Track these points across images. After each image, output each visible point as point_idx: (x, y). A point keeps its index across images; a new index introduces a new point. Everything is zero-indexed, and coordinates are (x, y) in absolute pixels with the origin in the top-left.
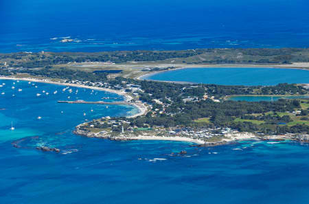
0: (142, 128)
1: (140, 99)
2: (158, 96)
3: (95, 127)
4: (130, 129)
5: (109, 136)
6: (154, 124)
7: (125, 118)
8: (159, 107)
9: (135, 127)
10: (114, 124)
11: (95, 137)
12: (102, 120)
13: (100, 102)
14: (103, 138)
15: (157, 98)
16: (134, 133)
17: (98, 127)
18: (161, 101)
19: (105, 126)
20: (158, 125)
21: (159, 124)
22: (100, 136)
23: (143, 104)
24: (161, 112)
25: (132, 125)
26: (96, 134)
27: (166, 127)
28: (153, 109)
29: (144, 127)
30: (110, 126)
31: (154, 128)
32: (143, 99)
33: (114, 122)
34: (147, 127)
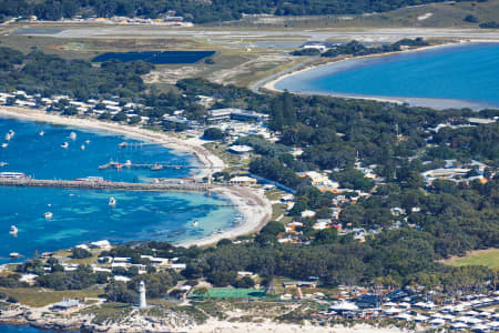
0: (229, 291)
1: (254, 170)
2: (327, 156)
3: (41, 283)
4: (177, 294)
5: (89, 320)
6: (280, 272)
7: (169, 246)
8: (320, 202)
9: (202, 284)
10: (118, 271)
11: (33, 325)
12: (77, 255)
13: (91, 180)
14: (62, 327)
15: (322, 166)
16: (190, 310)
17: (52, 282)
18: (331, 177)
19: (81, 281)
20: (294, 277)
21: (300, 273)
22: (52, 319)
23: (261, 191)
24: (321, 225)
25: (189, 275)
26: (36, 314)
27: (327, 284)
28: (295, 213)
29: (236, 285)
30: (101, 278)
31: (275, 286)
32: (265, 170)
33: (122, 263)
34: (248, 283)
